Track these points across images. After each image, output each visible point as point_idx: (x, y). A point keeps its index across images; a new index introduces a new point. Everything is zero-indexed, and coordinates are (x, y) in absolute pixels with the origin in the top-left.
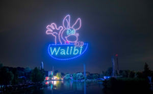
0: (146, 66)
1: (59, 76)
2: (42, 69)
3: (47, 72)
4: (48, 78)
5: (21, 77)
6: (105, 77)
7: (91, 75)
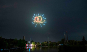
0: (84, 38)
1: (33, 44)
2: (24, 40)
3: (27, 42)
4: (27, 45)
5: (12, 45)
6: (60, 45)
7: (52, 43)
